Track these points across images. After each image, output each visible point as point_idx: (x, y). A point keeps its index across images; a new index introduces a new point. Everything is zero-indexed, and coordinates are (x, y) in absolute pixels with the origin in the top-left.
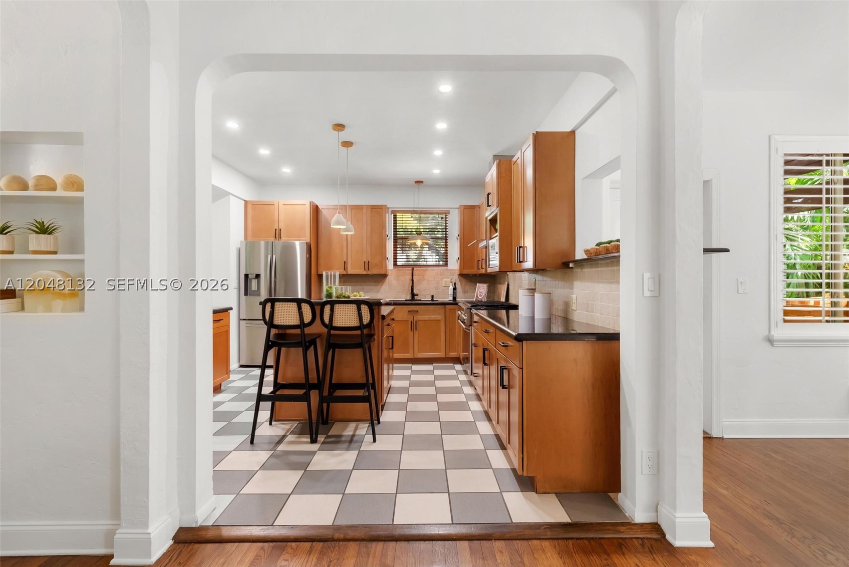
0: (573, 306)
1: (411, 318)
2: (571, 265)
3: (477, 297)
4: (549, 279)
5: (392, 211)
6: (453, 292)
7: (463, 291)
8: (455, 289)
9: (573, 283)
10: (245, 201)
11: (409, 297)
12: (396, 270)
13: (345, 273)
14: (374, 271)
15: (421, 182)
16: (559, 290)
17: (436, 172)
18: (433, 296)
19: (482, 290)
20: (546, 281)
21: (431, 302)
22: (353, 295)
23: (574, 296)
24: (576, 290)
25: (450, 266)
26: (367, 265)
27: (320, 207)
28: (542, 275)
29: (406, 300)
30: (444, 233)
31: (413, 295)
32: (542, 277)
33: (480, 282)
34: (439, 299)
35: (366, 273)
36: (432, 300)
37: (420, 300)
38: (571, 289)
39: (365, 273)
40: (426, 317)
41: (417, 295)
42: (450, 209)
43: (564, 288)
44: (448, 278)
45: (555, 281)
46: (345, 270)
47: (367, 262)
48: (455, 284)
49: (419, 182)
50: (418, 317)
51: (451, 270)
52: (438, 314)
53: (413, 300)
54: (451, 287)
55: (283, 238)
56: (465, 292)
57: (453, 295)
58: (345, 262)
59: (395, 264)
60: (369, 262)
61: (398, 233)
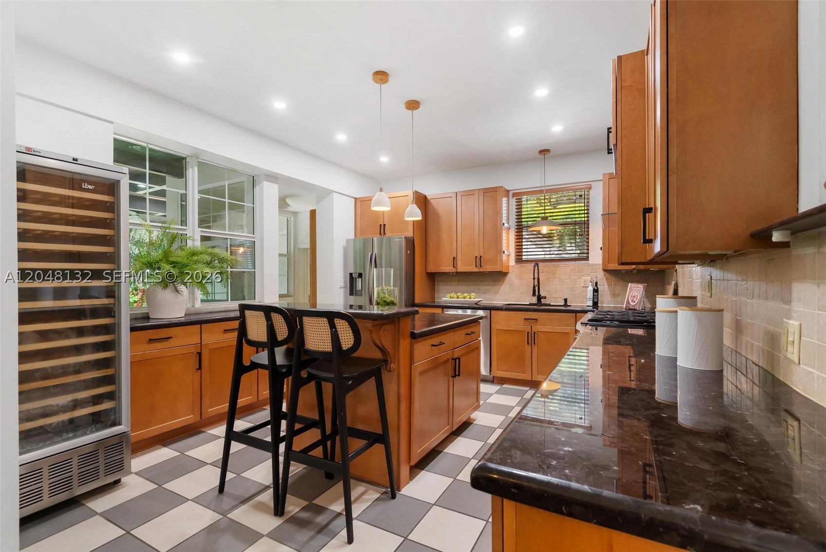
0: (790, 348)
1: (528, 329)
2: (776, 237)
3: (628, 302)
4: (734, 278)
5: (513, 193)
6: (594, 295)
7: (611, 294)
8: (596, 291)
9: (791, 285)
10: (355, 198)
11: (534, 300)
12: (518, 266)
13: (454, 270)
14: (488, 268)
15: (548, 151)
16: (755, 301)
17: (557, 129)
18: (566, 300)
19: (635, 293)
20: (728, 280)
21: (563, 308)
22: (462, 296)
23: (793, 324)
24: (797, 307)
25: (592, 260)
26: (479, 260)
27: (429, 198)
28: (722, 269)
29: (530, 305)
30: (586, 215)
31: (539, 298)
32: (722, 272)
33: (633, 282)
34: (574, 304)
35: (478, 271)
36: (566, 305)
37: (549, 305)
38: (785, 303)
39: (476, 270)
40: (548, 328)
41: (545, 298)
42: (591, 183)
43: (766, 299)
44: (588, 275)
45: (746, 280)
46: (454, 267)
47: (479, 257)
48: (596, 283)
49: (544, 152)
50: (537, 328)
51: (593, 265)
52: (566, 325)
53: (540, 306)
54: (591, 289)
55: (388, 234)
56: (614, 295)
57: (593, 299)
58: (454, 258)
59: (519, 260)
60: (481, 257)
61: (523, 220)
